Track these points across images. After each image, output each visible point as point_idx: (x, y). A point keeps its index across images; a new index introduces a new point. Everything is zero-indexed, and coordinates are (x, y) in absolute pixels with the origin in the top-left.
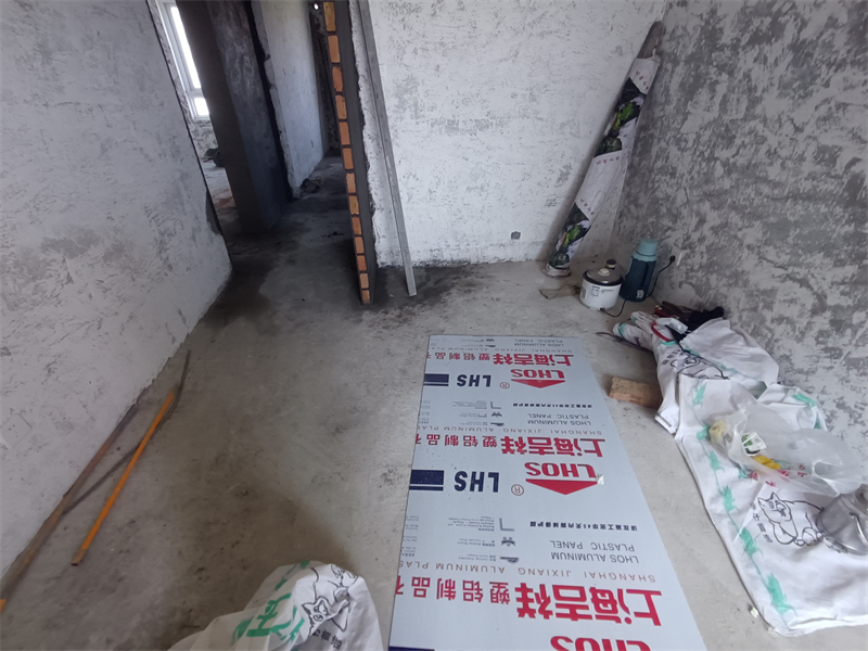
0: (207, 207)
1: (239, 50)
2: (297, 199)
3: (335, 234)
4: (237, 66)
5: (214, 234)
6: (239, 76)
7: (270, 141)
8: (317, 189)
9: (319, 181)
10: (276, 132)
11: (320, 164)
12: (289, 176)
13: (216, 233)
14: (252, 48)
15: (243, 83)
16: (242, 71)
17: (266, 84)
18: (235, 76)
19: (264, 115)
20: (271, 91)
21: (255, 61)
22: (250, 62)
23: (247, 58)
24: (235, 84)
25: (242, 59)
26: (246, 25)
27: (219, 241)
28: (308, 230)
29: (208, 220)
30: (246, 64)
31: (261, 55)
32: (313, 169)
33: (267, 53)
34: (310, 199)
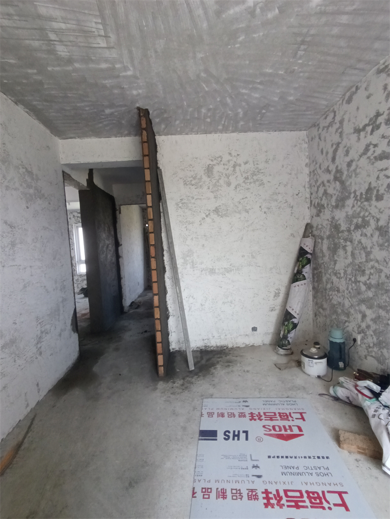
0: (73, 317)
1: (107, 242)
2: (126, 313)
3: (146, 331)
4: (105, 249)
5: (73, 333)
6: (105, 253)
7: (116, 282)
8: (138, 307)
9: (140, 302)
10: (119, 278)
11: (141, 294)
12: (123, 300)
13: (74, 332)
14: (114, 242)
15: (106, 256)
16: (107, 251)
17: (118, 257)
18: (103, 253)
19: (114, 270)
20: (120, 260)
21: (114, 247)
22: (112, 248)
23: (110, 246)
24: (102, 257)
25: (108, 247)
26: (113, 233)
27: (75, 337)
28: (130, 330)
29: (72, 324)
30: (110, 248)
31: (117, 244)
32: (137, 296)
33: (120, 244)
34: (134, 312)
